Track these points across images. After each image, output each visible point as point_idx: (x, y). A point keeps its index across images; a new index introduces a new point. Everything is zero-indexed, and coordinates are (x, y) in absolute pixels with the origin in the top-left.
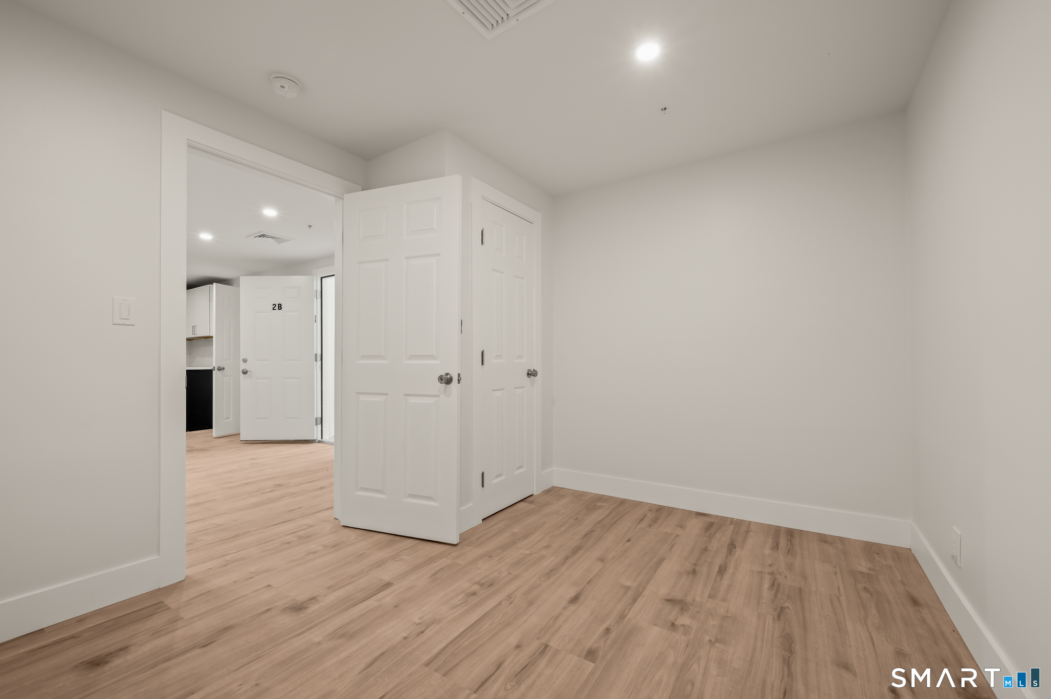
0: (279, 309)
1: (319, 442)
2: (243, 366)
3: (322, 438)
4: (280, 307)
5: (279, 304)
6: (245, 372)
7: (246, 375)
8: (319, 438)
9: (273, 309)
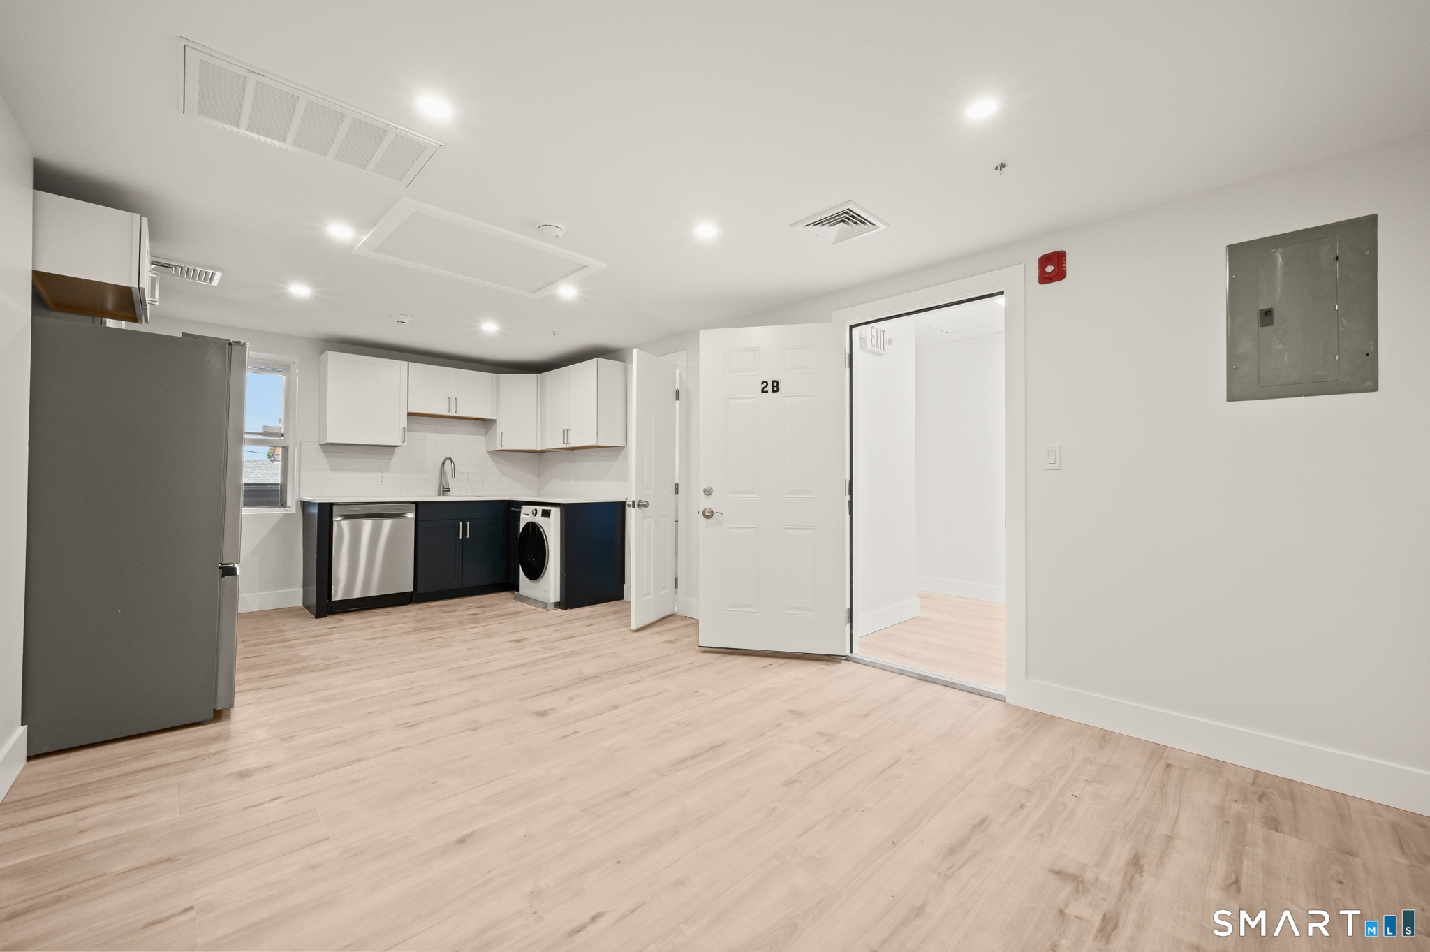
0: (773, 391)
1: (848, 659)
2: (706, 503)
3: (851, 652)
4: (776, 387)
5: (773, 382)
6: (708, 515)
7: (711, 521)
8: (848, 653)
9: (763, 391)
